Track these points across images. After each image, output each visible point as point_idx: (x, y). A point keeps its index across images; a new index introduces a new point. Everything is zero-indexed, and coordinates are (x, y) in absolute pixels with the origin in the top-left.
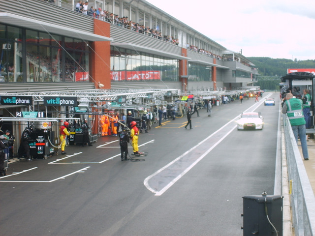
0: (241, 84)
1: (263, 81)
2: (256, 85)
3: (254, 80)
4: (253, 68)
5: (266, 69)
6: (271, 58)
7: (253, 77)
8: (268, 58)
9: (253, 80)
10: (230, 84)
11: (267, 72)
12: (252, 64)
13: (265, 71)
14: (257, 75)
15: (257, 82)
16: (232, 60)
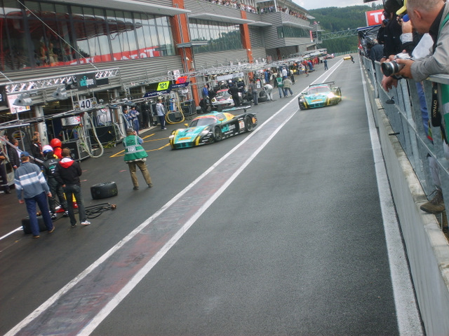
0: (296, 47)
1: (331, 40)
2: (320, 46)
3: (317, 40)
4: (311, 22)
5: (333, 25)
6: (338, 7)
7: (314, 35)
8: (333, 8)
9: (314, 41)
10: (278, 49)
11: (335, 28)
12: (310, 17)
13: (331, 26)
14: (319, 33)
15: (321, 42)
16: (273, 10)
